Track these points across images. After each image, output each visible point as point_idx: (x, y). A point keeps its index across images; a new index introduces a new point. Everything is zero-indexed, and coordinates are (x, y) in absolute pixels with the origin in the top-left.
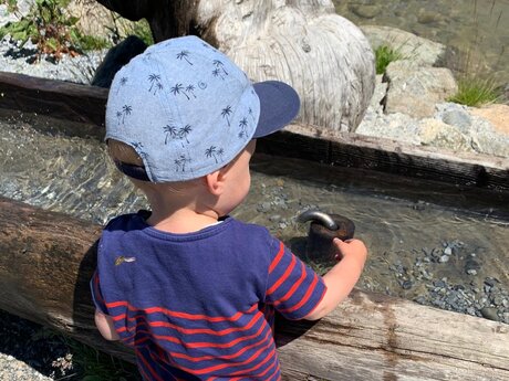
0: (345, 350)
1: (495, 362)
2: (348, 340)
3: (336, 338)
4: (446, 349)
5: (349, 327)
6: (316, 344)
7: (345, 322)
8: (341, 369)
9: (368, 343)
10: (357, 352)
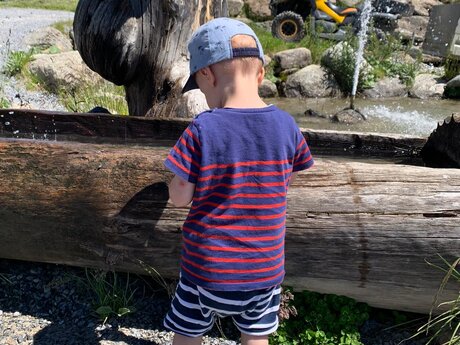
0: (328, 189)
1: (409, 179)
2: (329, 183)
3: (322, 183)
4: (382, 177)
5: (328, 175)
6: (311, 189)
7: (325, 173)
8: (328, 202)
9: (340, 182)
10: (334, 188)
